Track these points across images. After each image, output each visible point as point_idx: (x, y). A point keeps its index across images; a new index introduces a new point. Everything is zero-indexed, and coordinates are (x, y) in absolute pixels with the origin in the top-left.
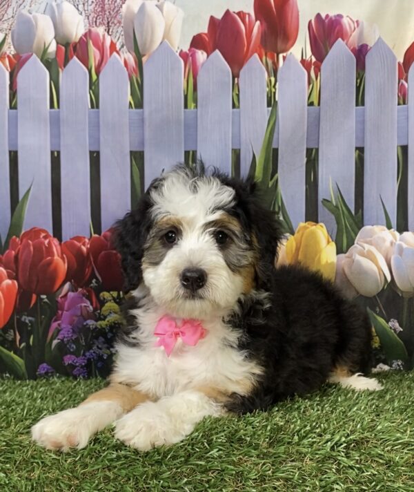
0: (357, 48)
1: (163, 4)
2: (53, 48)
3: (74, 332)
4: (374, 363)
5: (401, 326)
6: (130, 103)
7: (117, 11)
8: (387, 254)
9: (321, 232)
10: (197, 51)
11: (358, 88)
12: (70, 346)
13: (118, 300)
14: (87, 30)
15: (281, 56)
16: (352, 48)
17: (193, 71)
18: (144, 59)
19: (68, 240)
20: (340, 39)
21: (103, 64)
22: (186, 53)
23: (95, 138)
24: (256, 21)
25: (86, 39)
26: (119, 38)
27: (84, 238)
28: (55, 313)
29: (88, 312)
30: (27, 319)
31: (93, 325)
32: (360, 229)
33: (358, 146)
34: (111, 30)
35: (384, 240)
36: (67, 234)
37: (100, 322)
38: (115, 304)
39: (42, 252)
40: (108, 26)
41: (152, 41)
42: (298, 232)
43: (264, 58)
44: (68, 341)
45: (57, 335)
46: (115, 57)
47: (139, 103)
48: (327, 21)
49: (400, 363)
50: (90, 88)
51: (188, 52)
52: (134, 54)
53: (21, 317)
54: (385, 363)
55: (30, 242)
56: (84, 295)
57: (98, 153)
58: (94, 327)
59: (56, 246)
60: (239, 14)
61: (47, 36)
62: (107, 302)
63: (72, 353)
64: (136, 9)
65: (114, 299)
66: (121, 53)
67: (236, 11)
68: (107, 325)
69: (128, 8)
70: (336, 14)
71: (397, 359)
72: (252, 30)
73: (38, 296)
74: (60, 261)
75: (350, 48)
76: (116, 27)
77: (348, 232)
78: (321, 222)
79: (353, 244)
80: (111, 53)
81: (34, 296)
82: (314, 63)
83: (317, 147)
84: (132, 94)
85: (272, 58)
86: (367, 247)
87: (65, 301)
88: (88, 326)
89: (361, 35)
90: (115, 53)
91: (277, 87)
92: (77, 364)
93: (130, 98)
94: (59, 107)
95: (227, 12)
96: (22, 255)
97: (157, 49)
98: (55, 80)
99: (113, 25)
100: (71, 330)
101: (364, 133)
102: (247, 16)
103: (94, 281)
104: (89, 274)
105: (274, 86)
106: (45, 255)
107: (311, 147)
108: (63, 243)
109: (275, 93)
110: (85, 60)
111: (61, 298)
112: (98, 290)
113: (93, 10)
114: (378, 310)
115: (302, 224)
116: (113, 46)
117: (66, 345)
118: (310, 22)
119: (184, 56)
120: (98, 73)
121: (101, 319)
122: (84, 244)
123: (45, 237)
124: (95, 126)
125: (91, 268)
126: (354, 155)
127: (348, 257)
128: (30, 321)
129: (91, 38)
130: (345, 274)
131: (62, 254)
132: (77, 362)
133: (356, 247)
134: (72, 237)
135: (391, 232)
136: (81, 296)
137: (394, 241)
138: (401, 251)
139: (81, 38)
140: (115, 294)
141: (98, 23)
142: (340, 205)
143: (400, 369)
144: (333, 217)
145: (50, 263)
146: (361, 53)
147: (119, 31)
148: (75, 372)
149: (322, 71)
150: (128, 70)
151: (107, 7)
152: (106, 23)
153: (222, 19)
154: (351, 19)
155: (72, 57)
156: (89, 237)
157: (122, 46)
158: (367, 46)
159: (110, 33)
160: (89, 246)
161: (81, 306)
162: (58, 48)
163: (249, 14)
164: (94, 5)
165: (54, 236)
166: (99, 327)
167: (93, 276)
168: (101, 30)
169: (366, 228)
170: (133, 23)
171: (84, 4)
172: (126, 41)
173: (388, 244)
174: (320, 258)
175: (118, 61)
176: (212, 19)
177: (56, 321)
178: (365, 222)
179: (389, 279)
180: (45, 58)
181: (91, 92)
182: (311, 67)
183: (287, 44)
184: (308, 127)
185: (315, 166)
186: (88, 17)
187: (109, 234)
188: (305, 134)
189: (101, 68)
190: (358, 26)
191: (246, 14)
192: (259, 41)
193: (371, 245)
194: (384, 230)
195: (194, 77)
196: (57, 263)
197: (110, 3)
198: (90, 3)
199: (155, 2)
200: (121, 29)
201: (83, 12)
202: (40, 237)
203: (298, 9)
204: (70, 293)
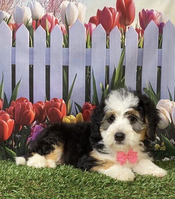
0: (159, 24)
1: (78, 3)
2: (31, 21)
4: (163, 157)
6: (63, 45)
7: (58, 6)
8: (170, 111)
10: (92, 24)
11: (159, 41)
14: (46, 14)
15: (127, 27)
17: (90, 32)
18: (69, 27)
19: (36, 103)
20: (152, 20)
21: (52, 28)
23: (48, 59)
24: (117, 12)
25: (45, 18)
26: (59, 17)
27: (43, 102)
28: (30, 134)
30: (18, 136)
32: (159, 100)
33: (159, 66)
34: (56, 14)
35: (169, 105)
36: (35, 101)
39: (25, 108)
40: (55, 13)
41: (73, 19)
43: (120, 27)
46: (57, 26)
47: (67, 46)
48: (147, 12)
49: (174, 158)
50: (47, 39)
51: (88, 24)
52: (65, 25)
53: (16, 135)
54: (168, 157)
55: (20, 103)
57: (49, 66)
59: (31, 105)
60: (110, 8)
61: (28, 16)
64: (66, 6)
66: (60, 24)
69: (63, 5)
71: (172, 156)
72: (115, 16)
73: (23, 126)
74: (32, 112)
75: (156, 24)
76: (58, 13)
80: (55, 24)
81: (21, 126)
82: (141, 30)
83: (141, 66)
84: (64, 42)
85: (124, 28)
87: (34, 128)
89: (161, 18)
90: (57, 24)
91: (125, 40)
93: (63, 43)
94: (33, 47)
95: (105, 8)
96: (16, 109)
97: (75, 23)
98: (32, 35)
99: (57, 12)
101: (161, 60)
102: (113, 10)
103: (46, 120)
104: (44, 118)
105: (124, 40)
106: (26, 109)
107: (139, 65)
108: (34, 104)
109: (124, 42)
110: (44, 27)
111: (32, 127)
113: (48, 5)
114: (166, 135)
116: (56, 21)
118: (140, 13)
119: (86, 26)
120: (50, 32)
123: (26, 102)
124: (48, 55)
125: (45, 115)
126: (157, 69)
128: (19, 137)
129: (47, 18)
131: (33, 109)
134: (37, 102)
135: (172, 102)
136: (41, 126)
137: (173, 106)
139: (43, 17)
141: (50, 11)
142: (151, 90)
145: (28, 112)
146: (161, 26)
149: (144, 33)
150: (62, 31)
151: (54, 4)
152: (54, 11)
153: (103, 10)
154: (157, 12)
155: (39, 25)
156: (45, 102)
157: (60, 21)
158: (164, 23)
159: (55, 16)
160: (44, 106)
162: (33, 21)
163: (114, 9)
164: (48, 3)
165: (30, 101)
167: (46, 118)
168: (51, 14)
169: (162, 100)
170: (65, 11)
171: (44, 3)
172: (62, 19)
173: (170, 107)
175: (59, 28)
176: (98, 10)
177: (30, 137)
178: (161, 98)
179: (171, 122)
180: (28, 25)
182: (140, 32)
183: (130, 22)
184: (138, 57)
185: (140, 74)
186: (46, 8)
187: (53, 101)
188: (137, 60)
189: (51, 30)
190: (160, 15)
191: (113, 9)
192: (118, 20)
193: (163, 107)
194: (169, 101)
195: (90, 35)
196: (31, 113)
197: (55, 2)
198: (47, 2)
199: (74, 3)
200: (60, 14)
201: (44, 6)
202: (24, 102)
203: (135, 7)
204: (36, 125)
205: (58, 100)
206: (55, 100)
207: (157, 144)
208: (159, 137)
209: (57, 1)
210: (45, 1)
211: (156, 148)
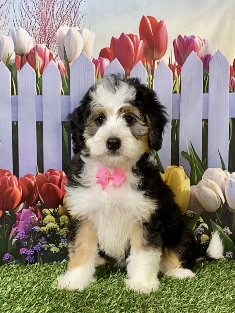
0: (204, 57)
1: (82, 29)
2: (13, 57)
3: (26, 234)
5: (231, 231)
6: (62, 91)
7: (54, 34)
8: (223, 185)
9: (180, 172)
10: (103, 59)
11: (204, 82)
12: (24, 242)
13: (53, 214)
14: (35, 46)
15: (156, 62)
16: (201, 57)
17: (101, 72)
18: (70, 64)
19: (23, 177)
20: (193, 51)
21: (45, 67)
22: (97, 60)
23: (40, 113)
24: (141, 40)
25: (34, 51)
26: (55, 50)
28: (15, 222)
29: (35, 221)
31: (38, 229)
32: (205, 170)
33: (204, 118)
34: (49, 46)
35: (220, 177)
36: (22, 173)
37: (42, 228)
38: (52, 217)
39: (6, 185)
40: (48, 43)
41: (75, 53)
42: (166, 172)
43: (145, 63)
44: (22, 239)
45: (16, 236)
46: (52, 63)
47: (67, 92)
48: (185, 40)
49: (230, 254)
50: (37, 82)
51: (98, 59)
52: (64, 61)
56: (32, 211)
57: (42, 123)
58: (39, 230)
59: (15, 180)
60: (130, 35)
61: (9, 49)
62: (47, 215)
63: (25, 247)
64: (65, 33)
65: (51, 213)
66: (56, 60)
67: (128, 34)
68: (47, 229)
69: (60, 32)
70: (191, 35)
71: (229, 252)
72: (138, 46)
73: (4, 212)
74: (18, 190)
75: (199, 57)
76: (53, 44)
77: (197, 172)
78: (181, 166)
79: (201, 179)
80: (50, 60)
81: (1, 212)
82: (177, 66)
83: (178, 119)
84: (62, 87)
85: (151, 63)
86: (210, 181)
87: (21, 214)
88: (35, 230)
89: (206, 48)
90: (52, 60)
91: (153, 81)
92: (28, 254)
93: (61, 89)
94: (17, 94)
95: (123, 34)
97: (79, 57)
98: (14, 78)
99: (51, 43)
100: (24, 233)
101: (208, 110)
102: (135, 37)
103: (39, 202)
104: (35, 198)
105: (152, 81)
106: (8, 186)
107: (174, 119)
108: (19, 178)
109: (152, 85)
110: (33, 65)
111: (18, 213)
112: (42, 208)
113: (38, 33)
114: (217, 220)
115: (169, 167)
116: (51, 55)
117: (21, 242)
118: (174, 41)
119: (95, 62)
120: (41, 73)
121: (43, 226)
122: (33, 179)
123: (8, 175)
124: (40, 106)
125: (37, 194)
126: (202, 124)
127: (198, 188)
129: (37, 51)
130: (196, 198)
131: (19, 186)
132: (28, 253)
133: (203, 181)
134: (25, 175)
135: (225, 172)
136: (31, 211)
137: (227, 178)
138: (231, 184)
139: (31, 51)
140: (52, 210)
141: (41, 42)
142: (193, 155)
143: (230, 257)
144: (188, 162)
145: (11, 191)
147: (55, 46)
148: (27, 259)
149: (182, 71)
150: (60, 71)
151: (47, 31)
152: (47, 41)
153: (119, 38)
154: (200, 39)
155: (25, 63)
156: (36, 175)
157: (57, 56)
158: (210, 55)
159: (49, 48)
160: (36, 180)
161: (31, 218)
162: (16, 56)
163: (136, 36)
164: (39, 30)
165: (14, 175)
166: (42, 231)
167: (38, 199)
168: (43, 46)
169: (209, 170)
170: (63, 41)
171: (33, 30)
172: (59, 53)
173: (223, 179)
174: (180, 187)
175: (54, 66)
176: (113, 39)
177: (15, 227)
178: (209, 165)
179: (224, 201)
180: (9, 63)
181: (37, 84)
182: (175, 69)
183: (160, 54)
184: (173, 106)
185: (177, 131)
186: (36, 37)
187: (49, 173)
188: (171, 111)
189: (44, 70)
190: (204, 43)
191: (134, 35)
192: (142, 53)
193: (212, 180)
194: (221, 171)
195: (101, 76)
196: (16, 191)
197: (49, 29)
198: (37, 29)
199: (77, 28)
200: (55, 45)
201: (32, 35)
202: (5, 175)
203: (167, 32)
204: (23, 210)
205: (56, 171)
206: (52, 171)
207: (204, 234)
208: (206, 224)
209: (52, 27)
210: (34, 27)
211: (204, 240)
